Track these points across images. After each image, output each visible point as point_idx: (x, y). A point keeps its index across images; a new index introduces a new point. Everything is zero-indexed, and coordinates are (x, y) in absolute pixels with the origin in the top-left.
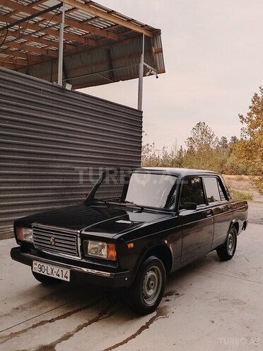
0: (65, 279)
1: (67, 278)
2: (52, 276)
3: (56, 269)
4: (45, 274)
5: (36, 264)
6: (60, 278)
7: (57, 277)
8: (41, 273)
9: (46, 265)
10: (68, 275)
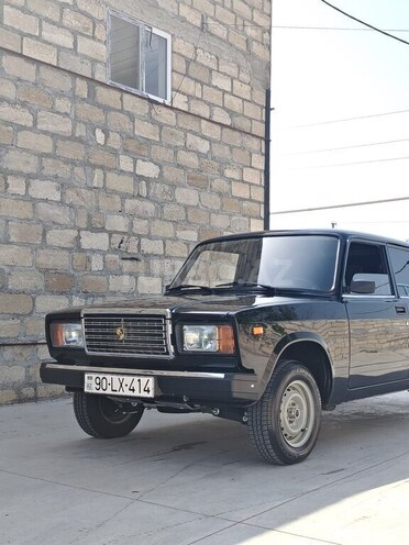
0: (145, 395)
1: (148, 391)
2: (121, 393)
3: (128, 380)
4: (109, 392)
5: (90, 378)
6: (136, 394)
7: (131, 393)
8: (101, 391)
9: (108, 377)
10: (151, 385)
